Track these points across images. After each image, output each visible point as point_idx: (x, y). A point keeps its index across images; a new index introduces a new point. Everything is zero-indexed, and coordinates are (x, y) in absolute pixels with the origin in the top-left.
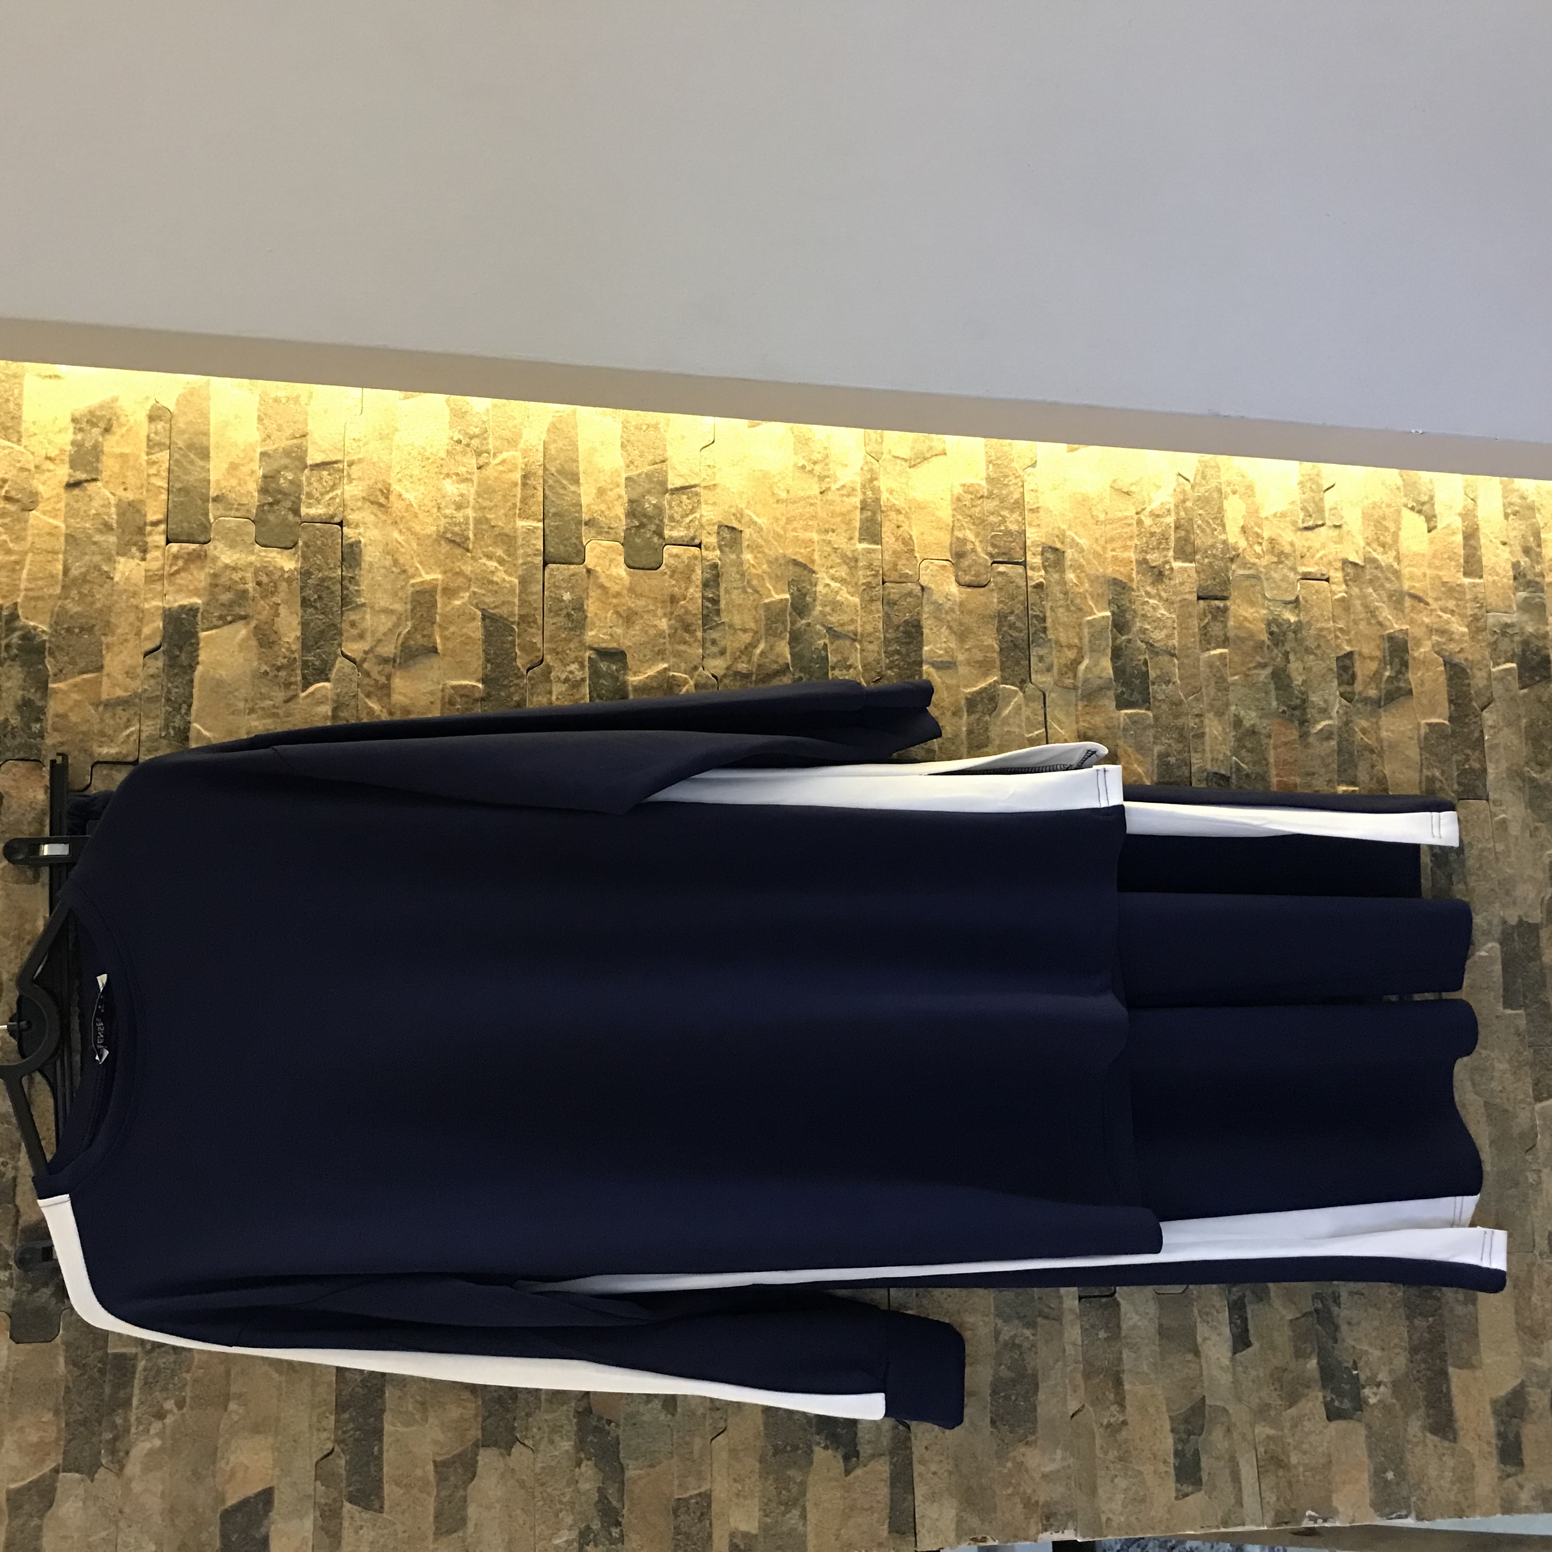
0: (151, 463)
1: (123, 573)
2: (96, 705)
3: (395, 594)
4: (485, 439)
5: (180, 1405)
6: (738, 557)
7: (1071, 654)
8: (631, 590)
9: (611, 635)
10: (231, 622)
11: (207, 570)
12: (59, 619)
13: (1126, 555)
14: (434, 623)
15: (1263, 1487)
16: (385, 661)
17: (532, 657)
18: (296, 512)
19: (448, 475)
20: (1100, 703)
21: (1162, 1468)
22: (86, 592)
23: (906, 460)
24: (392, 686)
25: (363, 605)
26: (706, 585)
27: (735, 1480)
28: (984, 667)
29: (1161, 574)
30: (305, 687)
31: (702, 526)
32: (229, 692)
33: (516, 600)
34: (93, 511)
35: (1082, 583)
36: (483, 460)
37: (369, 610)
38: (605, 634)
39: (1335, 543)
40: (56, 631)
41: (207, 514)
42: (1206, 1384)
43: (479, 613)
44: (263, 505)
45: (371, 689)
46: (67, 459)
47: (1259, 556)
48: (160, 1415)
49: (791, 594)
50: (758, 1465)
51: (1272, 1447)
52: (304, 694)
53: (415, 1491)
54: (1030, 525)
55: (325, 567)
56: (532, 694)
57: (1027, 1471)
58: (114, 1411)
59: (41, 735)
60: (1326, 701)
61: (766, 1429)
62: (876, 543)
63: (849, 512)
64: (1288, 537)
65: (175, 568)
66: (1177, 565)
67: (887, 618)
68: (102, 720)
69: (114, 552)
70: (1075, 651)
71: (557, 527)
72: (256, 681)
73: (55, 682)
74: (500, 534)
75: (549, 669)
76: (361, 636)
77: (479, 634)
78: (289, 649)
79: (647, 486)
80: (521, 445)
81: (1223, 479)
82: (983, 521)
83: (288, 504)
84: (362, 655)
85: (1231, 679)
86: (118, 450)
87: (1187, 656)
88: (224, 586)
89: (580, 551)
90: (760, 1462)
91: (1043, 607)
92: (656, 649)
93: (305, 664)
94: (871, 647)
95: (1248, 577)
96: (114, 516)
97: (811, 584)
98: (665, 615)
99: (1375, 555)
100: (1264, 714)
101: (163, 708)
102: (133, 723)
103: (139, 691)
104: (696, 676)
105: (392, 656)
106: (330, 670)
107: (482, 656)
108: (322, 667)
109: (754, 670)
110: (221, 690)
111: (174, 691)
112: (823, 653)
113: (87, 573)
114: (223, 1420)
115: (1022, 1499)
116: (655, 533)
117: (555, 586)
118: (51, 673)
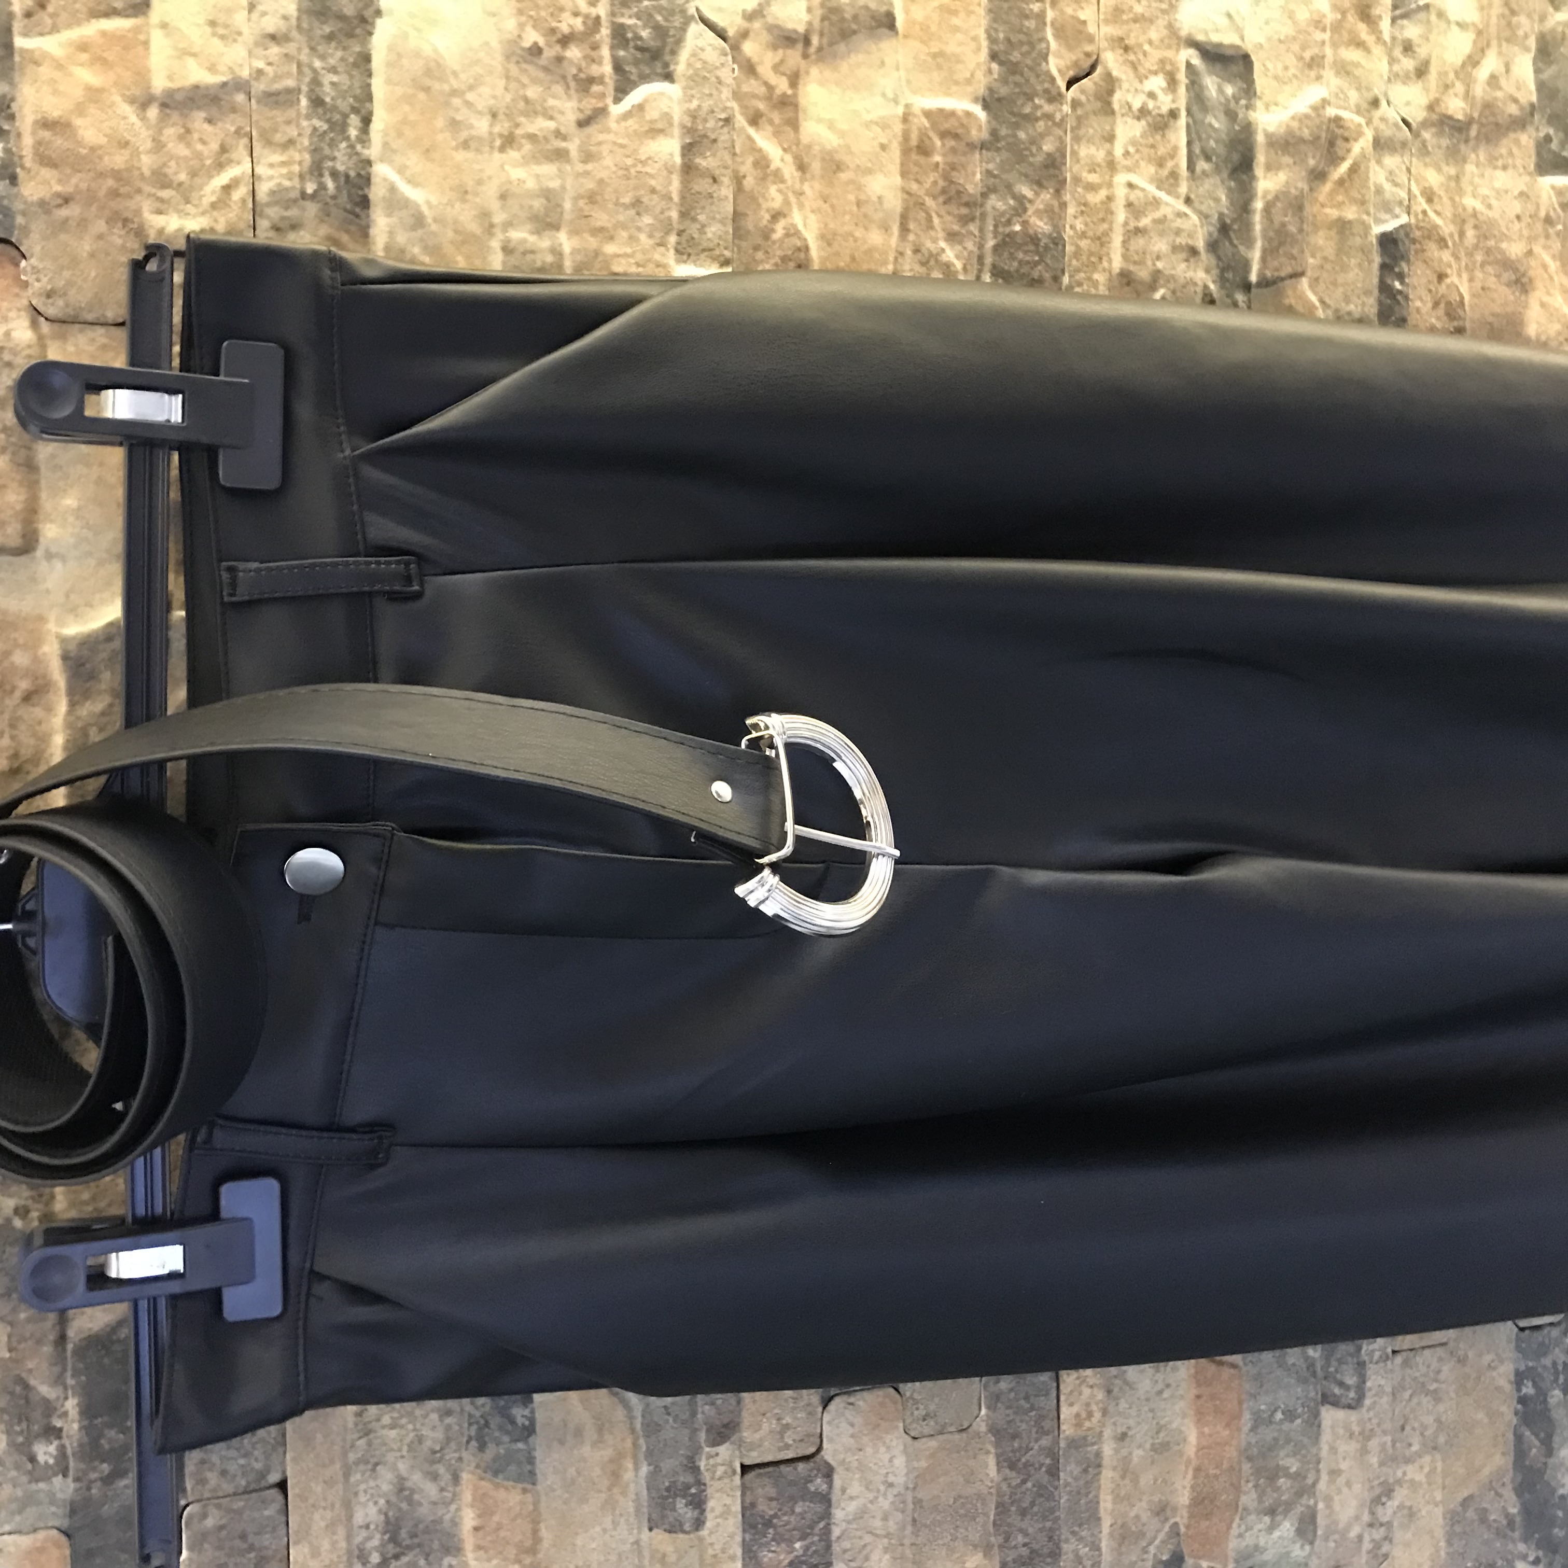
2: (143, 103)
9: (1229, 15)
16: (788, 39)
17: (1078, 54)
24: (802, 101)
30: (621, 91)
32: (454, 93)
38: (1218, 12)
45: (761, 106)
52: (616, 110)
56: (1077, 139)
59: (8, 172)
61: (1449, 1543)
68: (158, 146)
72: (514, 70)
73: (25, 35)
75: (1110, 84)
84: (739, 21)
92: (1308, 55)
93: (619, 33)
101: (305, 123)
102: (234, 156)
103: (245, 73)
104: (1376, 121)
105: (801, 29)
106: (673, 53)
107: (985, 44)
108: (659, 44)
109: (1476, 115)
110: (436, 86)
111: (328, 79)
118: (18, 9)
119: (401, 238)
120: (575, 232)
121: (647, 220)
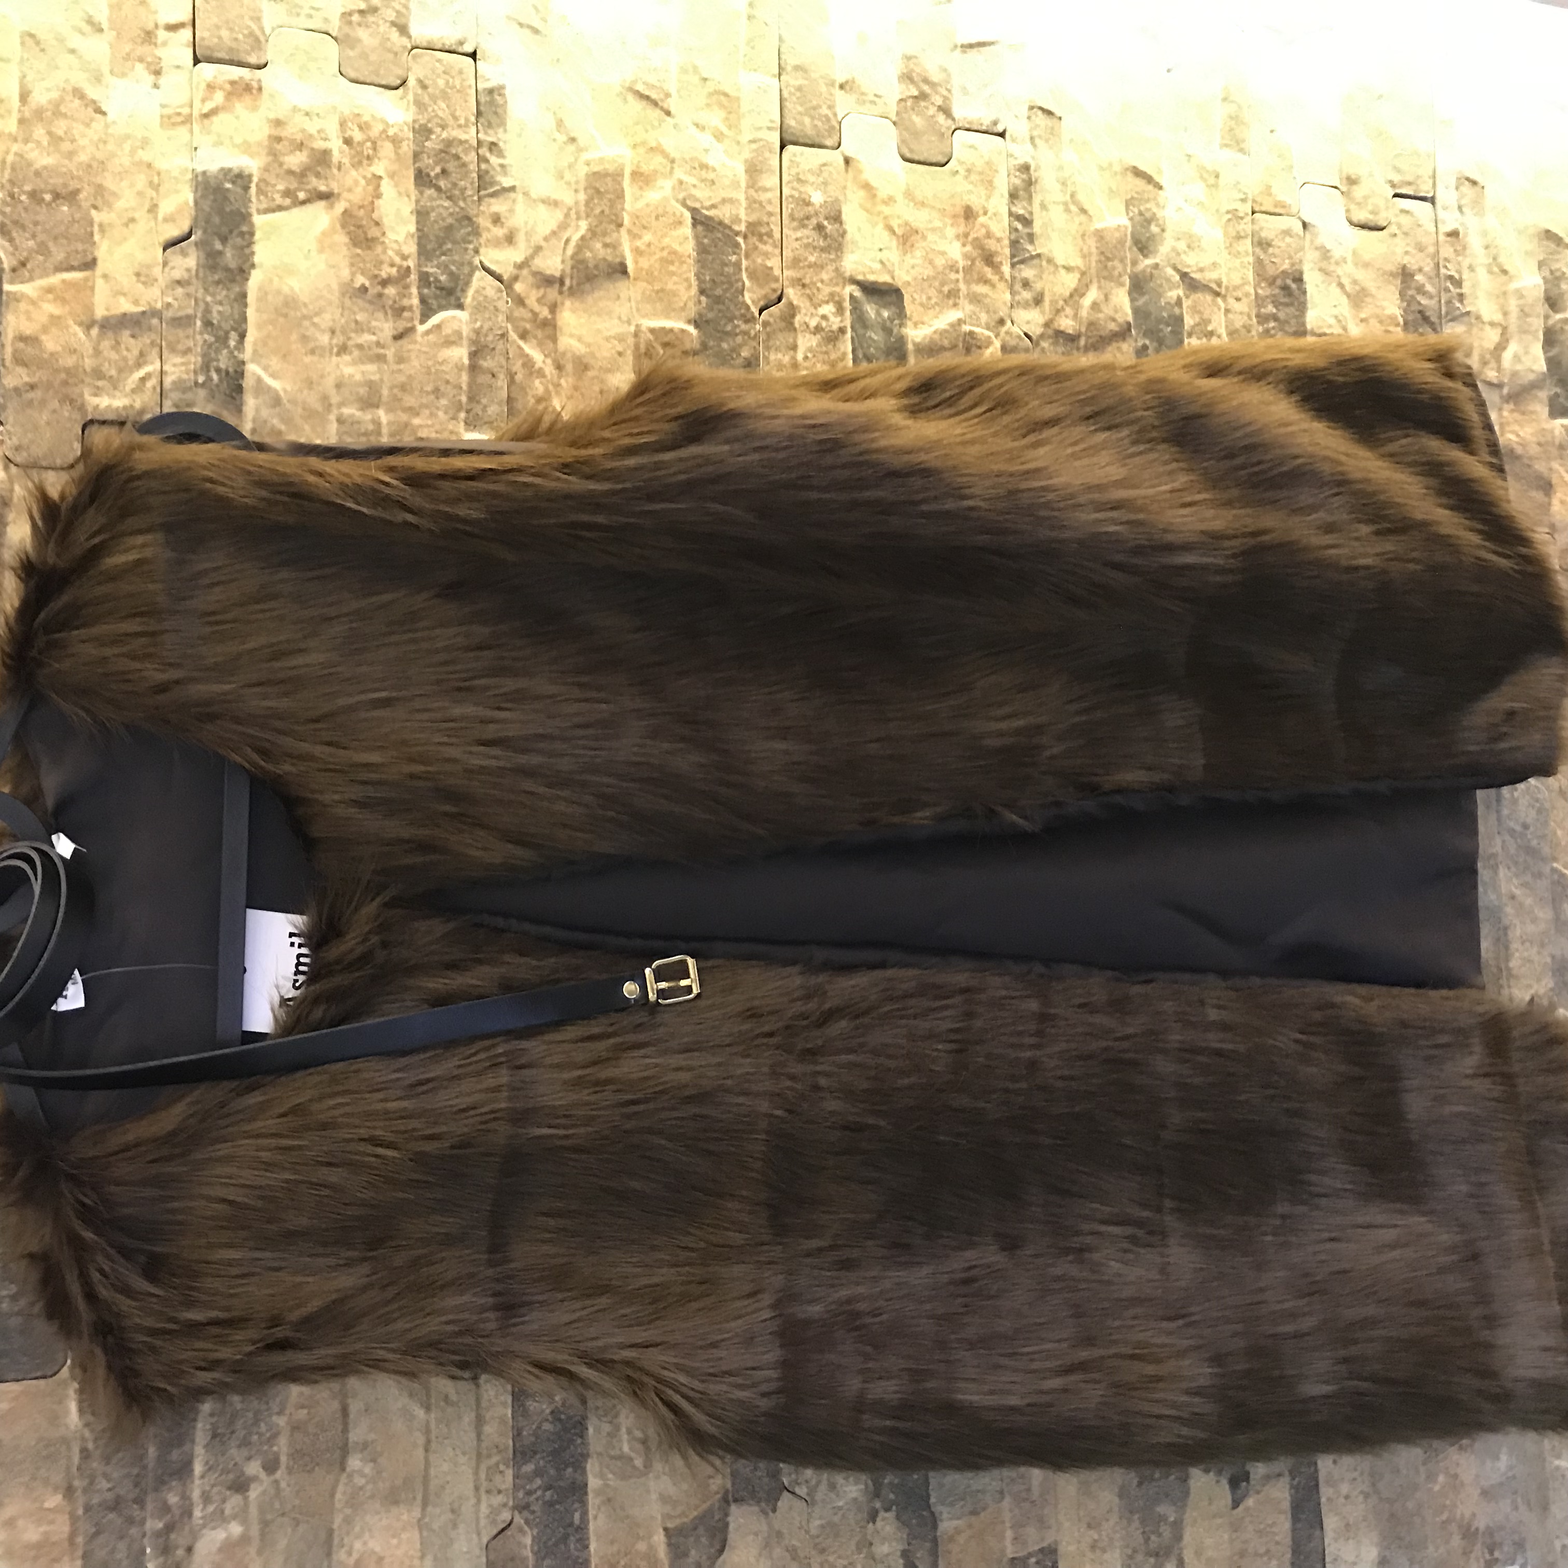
1: (122, 105)
2: (88, 326)
3: (561, 175)
5: (271, 1467)
6: (1057, 155)
8: (908, 194)
9: (882, 262)
10: (303, 203)
11: (263, 112)
12: (15, 178)
14: (620, 225)
16: (547, 281)
17: (766, 290)
18: (403, 29)
20: (1531, 408)
22: (60, 133)
24: (559, 323)
25: (513, 189)
26: (1013, 195)
27: (1089, 1526)
30: (424, 318)
31: (1007, 106)
32: (305, 317)
33: (742, 197)
35: (1508, 234)
37: (520, 198)
38: (873, 260)
40: (12, 196)
41: (260, 20)
43: (688, 215)
44: (350, 14)
45: (528, 326)
48: (240, 1486)
49: (1131, 219)
50: (1117, 1500)
52: (421, 329)
54: (1442, 143)
55: (451, 122)
56: (768, 348)
58: (163, 1483)
62: (1242, 152)
63: (1208, 103)
65: (210, 105)
67: (1259, 263)
68: (97, 352)
69: (106, 70)
70: (1499, 331)
71: (799, 89)
72: (348, 302)
73: (12, 282)
74: (717, 92)
75: (792, 310)
76: (510, 239)
77: (689, 248)
78: (398, 253)
79: (927, 36)
83: (391, 15)
84: (512, 269)
88: (291, 142)
89: (833, 128)
90: (1120, 1496)
91: (1459, 264)
92: (946, 289)
93: (424, 279)
94: (1236, 306)
97: (1158, 205)
98: (958, 237)
101: (198, 337)
102: (149, 358)
103: (159, 305)
104: (1002, 334)
105: (558, 274)
106: (463, 291)
107: (694, 283)
108: (452, 285)
109: (1083, 330)
110: (292, 313)
111: (216, 308)
112: (1177, 310)
113: (61, 100)
114: (341, 1488)
115: (1460, 1527)
116: (940, 108)
117: (799, 180)
118: (6, 266)
119: (265, 413)
120: (389, 410)
121: (444, 402)
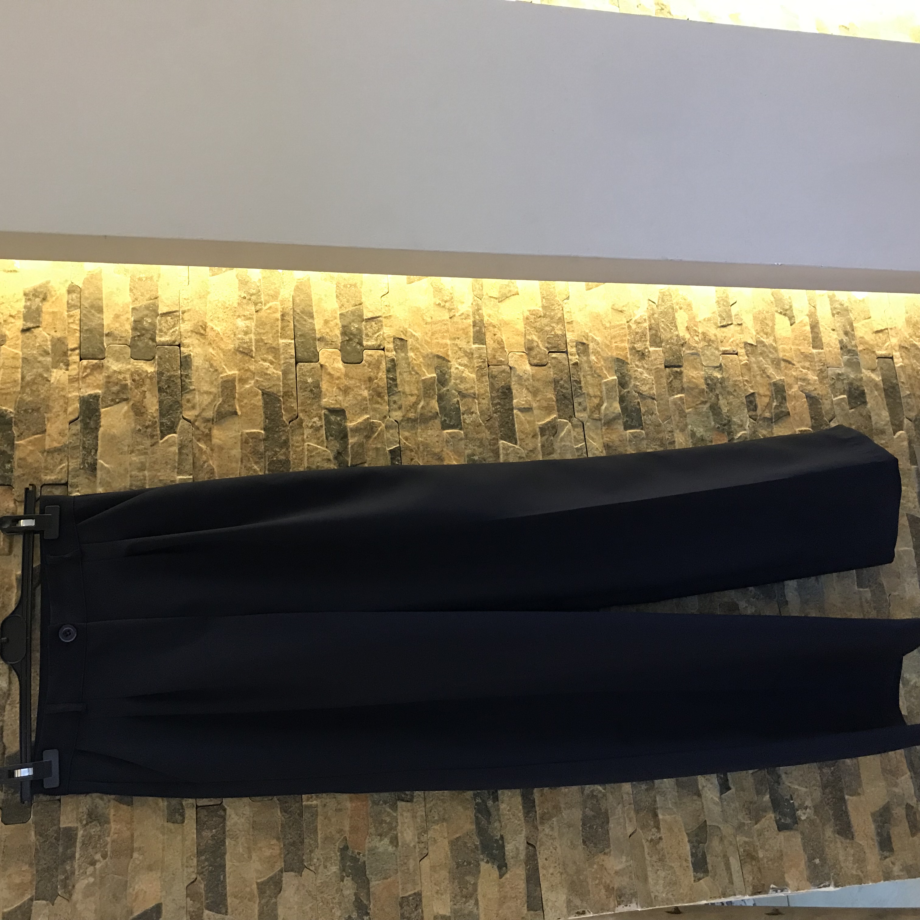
0: (70, 316)
1: (56, 378)
2: (43, 453)
3: (212, 383)
4: (259, 296)
5: (104, 857)
6: (406, 355)
7: (596, 401)
8: (346, 375)
9: (336, 401)
10: (118, 403)
11: (104, 374)
12: (20, 406)
13: (623, 345)
15: (744, 872)
16: (207, 421)
17: (292, 415)
18: (153, 340)
19: (239, 316)
20: (615, 427)
21: (685, 864)
22: (34, 389)
23: (496, 298)
24: (213, 434)
25: (194, 390)
26: (388, 371)
27: (435, 884)
28: (548, 410)
29: (643, 354)
30: (162, 437)
31: (384, 339)
32: (119, 442)
33: (281, 384)
34: (38, 344)
35: (600, 362)
36: (258, 307)
37: (197, 393)
38: (332, 400)
39: (740, 334)
40: (18, 412)
41: (102, 343)
42: (706, 813)
43: (260, 391)
44: (135, 337)
45: (200, 437)
46: (22, 316)
47: (697, 343)
48: (93, 863)
49: (437, 374)
50: (448, 874)
51: (748, 848)
52: (161, 441)
53: (246, 901)
54: (568, 331)
55: (171, 369)
56: (292, 436)
57: (605, 869)
58: (64, 862)
59: (11, 470)
60: (741, 421)
61: (451, 853)
62: (483, 344)
63: (466, 328)
64: (713, 332)
65: (85, 374)
66: (652, 349)
67: (492, 385)
68: (46, 461)
69: (50, 367)
70: (599, 399)
71: (302, 342)
72: (134, 435)
73: (18, 441)
74: (270, 348)
75: (302, 421)
76: (193, 407)
77: (261, 403)
78: (153, 416)
79: (352, 318)
80: (280, 298)
81: (674, 301)
82: (542, 330)
83: (149, 336)
84: (194, 417)
85: (687, 411)
86: (51, 310)
87: (662, 399)
88: (114, 383)
89: (316, 355)
90: (449, 872)
91: (579, 375)
92: (362, 407)
93: (162, 424)
94: (484, 401)
95: (692, 354)
96: (50, 347)
97: (448, 368)
98: (366, 388)
99: (762, 339)
100: (707, 430)
101: (81, 452)
102: (64, 461)
103: (67, 443)
104: (386, 422)
105: (211, 417)
106: (176, 427)
107: (263, 415)
108: (172, 425)
109: (419, 417)
110: (114, 441)
111: (87, 442)
112: (457, 406)
113: (35, 378)
114: (130, 864)
115: (604, 887)
116: (358, 343)
117: (303, 375)
118: (16, 435)
119: (104, 476)
120: (149, 471)
121: (169, 466)
